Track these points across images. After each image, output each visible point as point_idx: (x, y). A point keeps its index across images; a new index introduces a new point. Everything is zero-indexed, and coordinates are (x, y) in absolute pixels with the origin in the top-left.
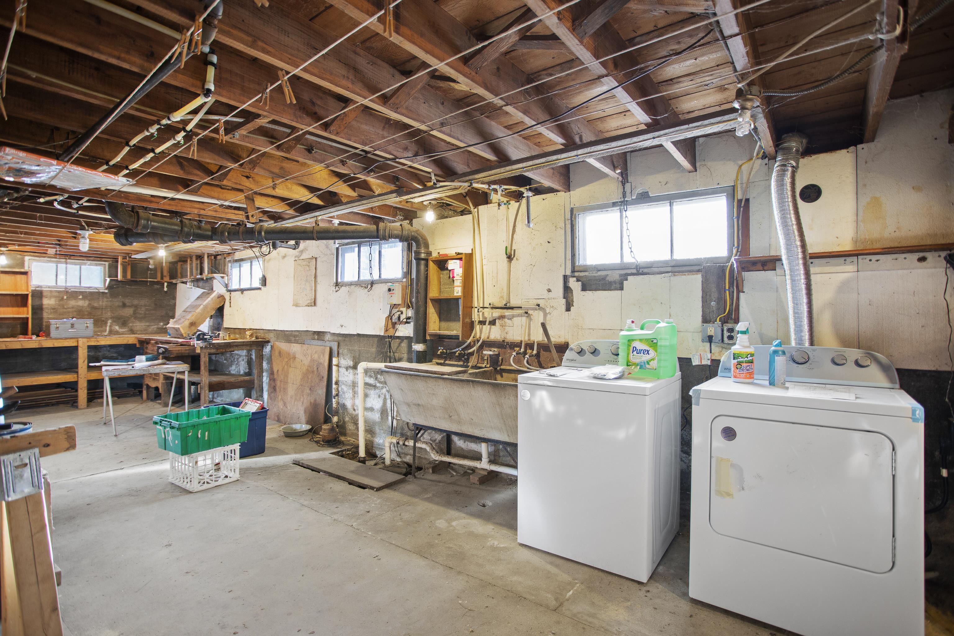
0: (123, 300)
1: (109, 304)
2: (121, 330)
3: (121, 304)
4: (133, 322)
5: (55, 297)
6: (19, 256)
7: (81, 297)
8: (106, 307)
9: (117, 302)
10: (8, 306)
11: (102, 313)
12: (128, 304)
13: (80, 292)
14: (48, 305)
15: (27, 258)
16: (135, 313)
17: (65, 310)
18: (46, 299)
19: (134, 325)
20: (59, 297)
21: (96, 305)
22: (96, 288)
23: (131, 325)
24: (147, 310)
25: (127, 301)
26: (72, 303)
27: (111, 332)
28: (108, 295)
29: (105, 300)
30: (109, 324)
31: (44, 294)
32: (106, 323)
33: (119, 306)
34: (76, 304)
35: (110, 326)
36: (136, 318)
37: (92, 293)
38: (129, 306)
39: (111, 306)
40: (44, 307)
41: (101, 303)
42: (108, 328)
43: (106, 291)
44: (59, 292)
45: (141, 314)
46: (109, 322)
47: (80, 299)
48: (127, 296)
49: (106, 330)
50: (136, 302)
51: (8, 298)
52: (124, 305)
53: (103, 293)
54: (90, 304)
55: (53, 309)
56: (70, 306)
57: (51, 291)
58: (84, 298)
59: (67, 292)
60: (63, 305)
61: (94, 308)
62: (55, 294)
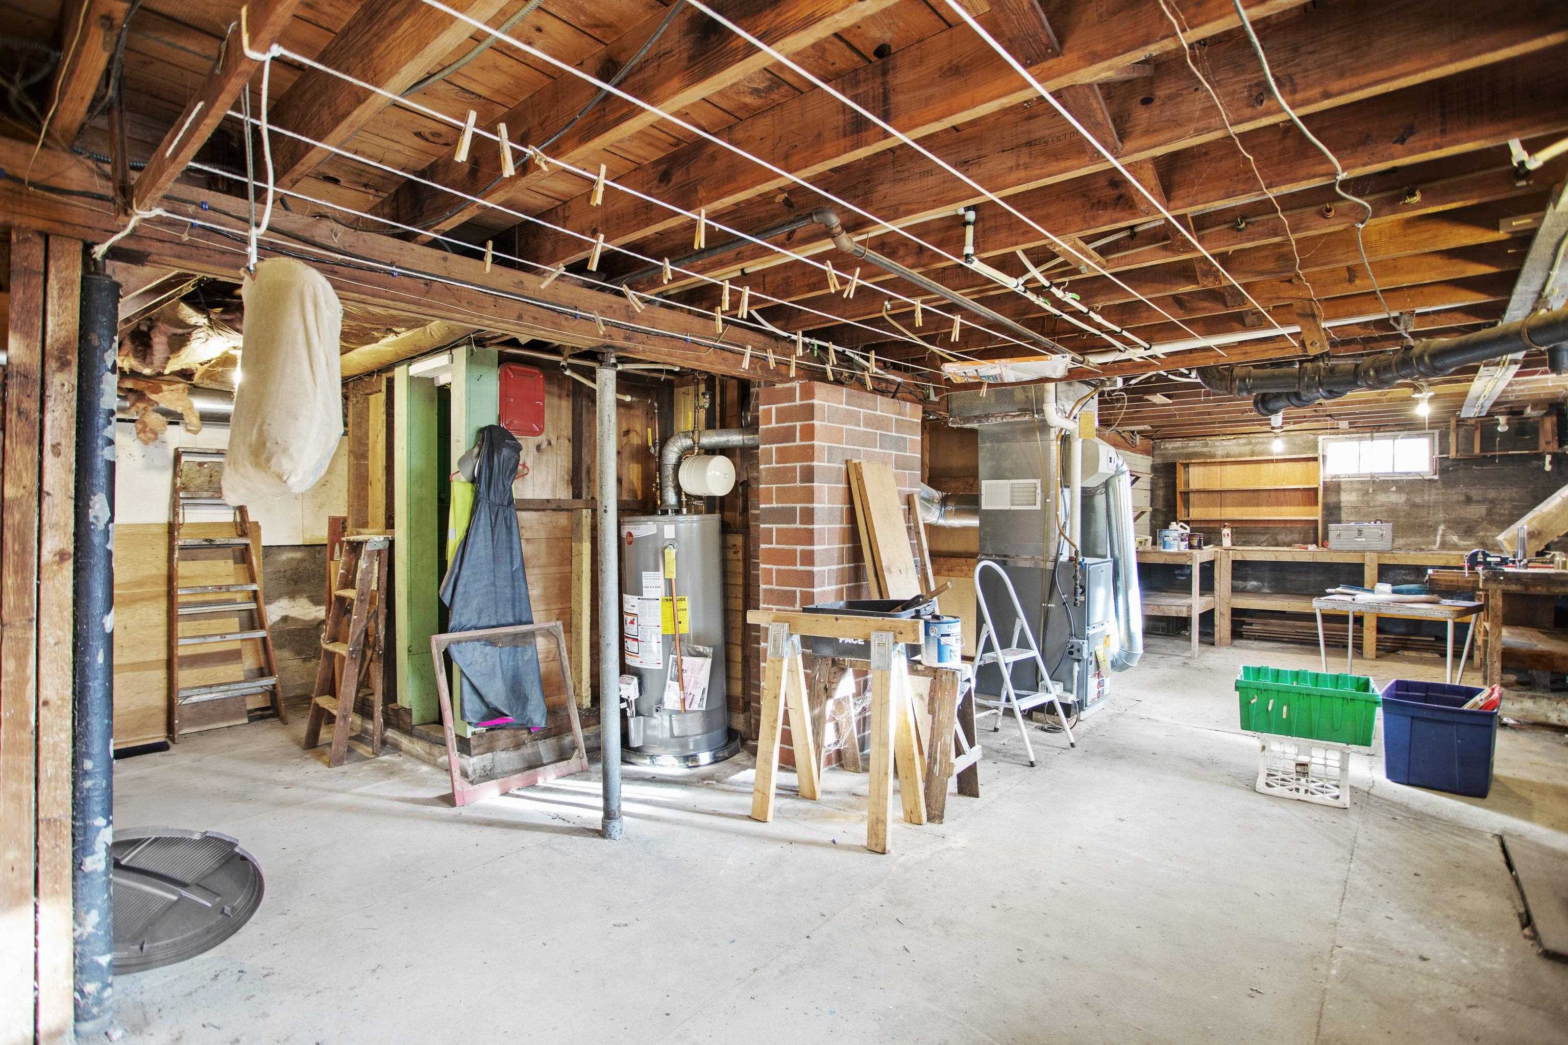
0: (1468, 491)
1: (1441, 498)
2: (1462, 543)
3: (1462, 498)
4: (1487, 530)
5: (1357, 490)
6: (1311, 437)
7: (1394, 489)
8: (1436, 503)
9: (1456, 494)
10: (1299, 505)
11: (1429, 514)
12: (1475, 498)
13: (1393, 481)
14: (1348, 502)
15: (1320, 438)
16: (1489, 512)
17: (1371, 510)
18: (1345, 494)
19: (1488, 534)
20: (1362, 490)
21: (1418, 500)
22: (1418, 474)
23: (1481, 534)
25: (1475, 493)
26: (1382, 498)
27: (1444, 545)
28: (1439, 484)
29: (1434, 491)
30: (1440, 532)
31: (1343, 487)
32: (1436, 530)
33: (1458, 502)
34: (1388, 499)
35: (1443, 535)
36: (1492, 522)
37: (1411, 483)
38: (1478, 502)
39: (1444, 502)
40: (1342, 505)
41: (1426, 498)
42: (1438, 538)
43: (1436, 477)
44: (1362, 482)
45: (1503, 515)
46: (1441, 528)
47: (1393, 492)
48: (1474, 485)
49: (1435, 542)
50: (1492, 494)
51: (1299, 493)
52: (1469, 500)
53: (1429, 480)
54: (1408, 499)
55: (1355, 508)
56: (1378, 503)
57: (1352, 481)
58: (1400, 490)
59: (1374, 482)
60: (1368, 503)
61: (1415, 506)
62: (1357, 486)
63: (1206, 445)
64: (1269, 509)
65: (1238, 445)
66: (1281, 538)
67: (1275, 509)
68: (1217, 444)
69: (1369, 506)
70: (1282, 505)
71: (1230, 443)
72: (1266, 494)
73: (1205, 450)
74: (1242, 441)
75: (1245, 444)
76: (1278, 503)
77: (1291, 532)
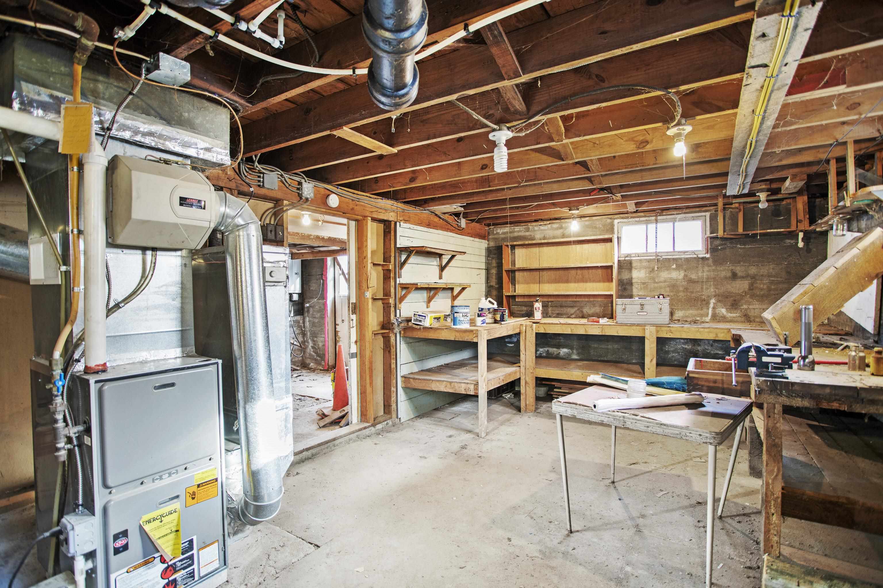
0: (733, 268)
1: (712, 274)
2: (729, 315)
3: (729, 274)
4: (750, 304)
5: (645, 268)
6: (609, 221)
7: (674, 266)
8: (708, 279)
9: (724, 271)
10: (599, 281)
11: (702, 288)
12: (740, 274)
13: (674, 259)
14: (638, 278)
15: (616, 222)
16: (751, 287)
17: (656, 285)
18: (636, 271)
19: (751, 307)
20: (649, 268)
21: (694, 277)
22: (693, 252)
23: (745, 307)
24: (772, 282)
25: (739, 270)
26: (664, 275)
27: (715, 318)
28: (710, 261)
29: (706, 269)
30: (712, 305)
31: (634, 265)
32: (708, 303)
33: (726, 278)
34: (669, 276)
35: (714, 308)
36: (753, 296)
37: (687, 260)
38: (742, 277)
39: (714, 278)
40: (634, 281)
41: (700, 274)
42: (710, 311)
43: (708, 256)
44: (649, 261)
45: (762, 289)
46: (713, 301)
47: (674, 269)
48: (739, 262)
49: (708, 314)
50: (753, 270)
51: (600, 271)
52: (734, 276)
53: (703, 259)
54: (685, 276)
55: (644, 283)
56: (662, 279)
57: (640, 260)
58: (679, 267)
59: (658, 260)
60: (654, 279)
61: (691, 281)
62: (645, 264)
63: (528, 230)
64: (576, 285)
65: (552, 229)
66: (587, 310)
67: (581, 285)
68: (536, 228)
69: (655, 282)
70: (586, 282)
71: (545, 227)
72: (573, 272)
73: (527, 234)
74: (555, 226)
75: (557, 229)
76: (583, 280)
77: (594, 305)
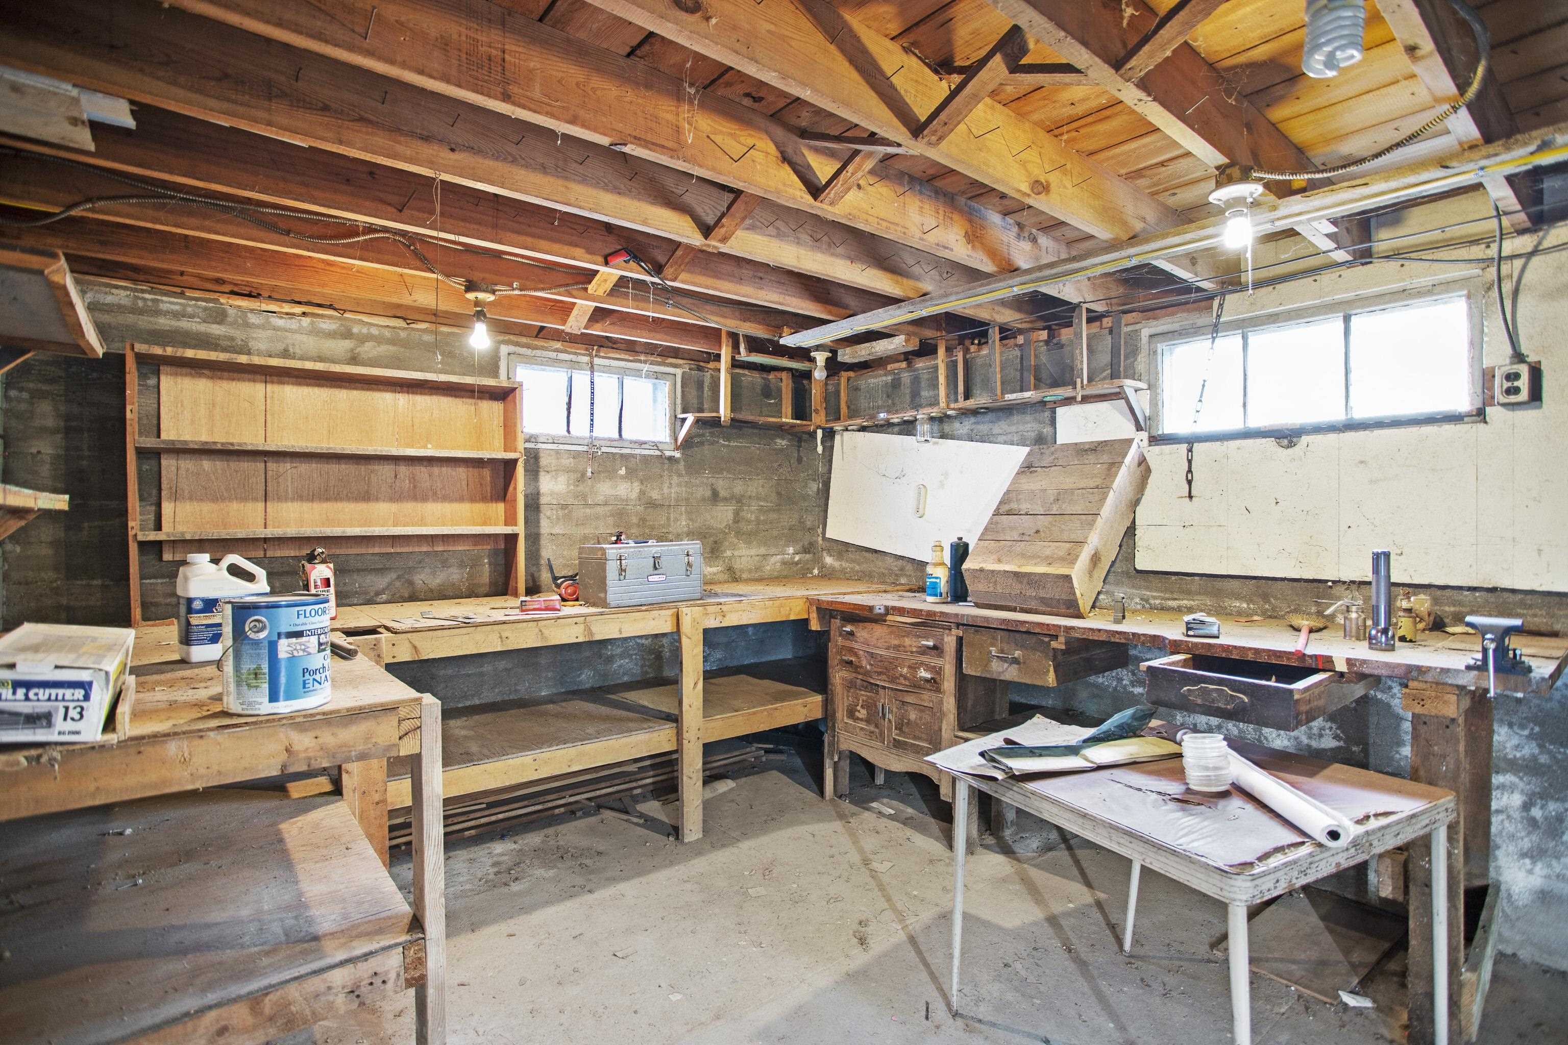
0: (714, 481)
1: (684, 492)
3: (708, 493)
4: (734, 547)
5: (568, 471)
7: (623, 472)
8: (678, 501)
9: (700, 486)
10: (461, 499)
11: (668, 519)
12: (723, 493)
13: (622, 455)
14: (552, 493)
15: (503, 350)
16: (737, 518)
17: (588, 511)
18: (548, 477)
19: (736, 553)
20: (574, 471)
21: (655, 495)
22: (656, 445)
24: (761, 510)
25: (722, 485)
26: (605, 489)
28: (681, 466)
29: (675, 479)
31: (543, 461)
33: (704, 499)
34: (613, 492)
36: (739, 534)
37: (646, 460)
38: (725, 499)
39: (687, 499)
40: (543, 500)
41: (666, 491)
43: (677, 455)
44: (576, 455)
45: (749, 522)
47: (622, 477)
48: (721, 471)
50: (738, 488)
51: (461, 472)
52: (715, 497)
53: (671, 459)
54: (642, 493)
55: (564, 507)
56: (600, 499)
57: (557, 452)
58: (631, 474)
59: (594, 457)
60: (584, 497)
61: (652, 505)
62: (567, 462)
63: (220, 317)
64: (394, 507)
65: (315, 332)
66: (423, 578)
67: (409, 507)
68: (253, 319)
69: (587, 505)
70: (424, 499)
71: (293, 324)
72: (386, 470)
73: (216, 330)
75: (331, 335)
76: (417, 495)
77: (445, 564)
